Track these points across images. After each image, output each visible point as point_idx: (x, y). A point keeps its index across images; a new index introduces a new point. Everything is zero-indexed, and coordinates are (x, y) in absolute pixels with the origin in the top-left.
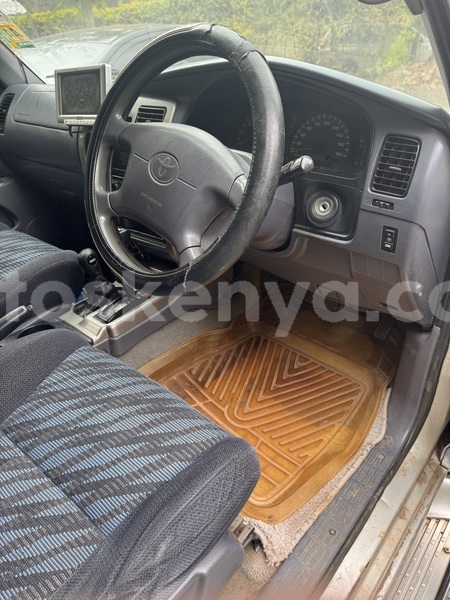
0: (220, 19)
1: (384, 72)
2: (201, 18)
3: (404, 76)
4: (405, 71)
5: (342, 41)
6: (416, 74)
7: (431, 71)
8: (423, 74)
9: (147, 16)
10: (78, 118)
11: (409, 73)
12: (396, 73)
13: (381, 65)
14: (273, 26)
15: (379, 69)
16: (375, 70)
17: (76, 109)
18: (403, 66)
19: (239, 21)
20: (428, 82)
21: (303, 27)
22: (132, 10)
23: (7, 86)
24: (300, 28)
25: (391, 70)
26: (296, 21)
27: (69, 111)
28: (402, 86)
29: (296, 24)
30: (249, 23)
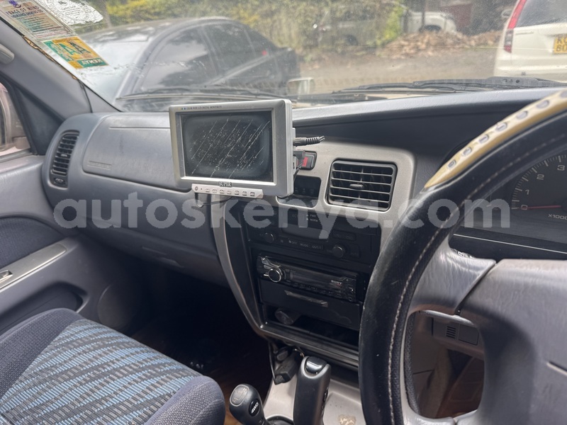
0: (227, 9)
1: (383, 45)
2: (208, 9)
3: (403, 46)
4: (403, 42)
5: (341, 20)
6: (412, 44)
7: (426, 41)
8: (419, 43)
9: (157, 10)
10: (224, 185)
11: (406, 43)
12: (394, 45)
13: (380, 38)
14: (278, 11)
15: (379, 42)
16: (375, 43)
17: (217, 169)
18: (399, 38)
19: (245, 9)
20: (425, 50)
21: (306, 10)
22: (141, 6)
23: (65, 119)
24: (303, 11)
25: (389, 42)
26: (298, 5)
27: (201, 171)
28: (402, 55)
29: (299, 8)
30: (254, 10)
